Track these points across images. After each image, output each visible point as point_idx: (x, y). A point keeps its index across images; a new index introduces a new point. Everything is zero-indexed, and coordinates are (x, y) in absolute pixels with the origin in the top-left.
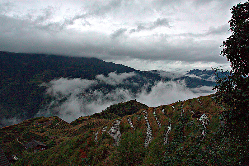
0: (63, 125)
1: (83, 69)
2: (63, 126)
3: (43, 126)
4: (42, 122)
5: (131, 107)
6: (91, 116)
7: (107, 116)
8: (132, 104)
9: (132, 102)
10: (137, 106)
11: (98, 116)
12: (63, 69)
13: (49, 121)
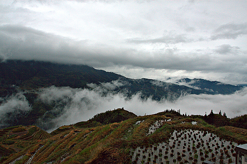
0: (41, 135)
1: (73, 76)
2: (40, 137)
3: (17, 136)
4: (16, 132)
5: (118, 115)
6: (74, 125)
7: (91, 124)
8: (119, 113)
9: (119, 110)
10: (124, 115)
11: (82, 124)
12: (53, 76)
13: (25, 130)
